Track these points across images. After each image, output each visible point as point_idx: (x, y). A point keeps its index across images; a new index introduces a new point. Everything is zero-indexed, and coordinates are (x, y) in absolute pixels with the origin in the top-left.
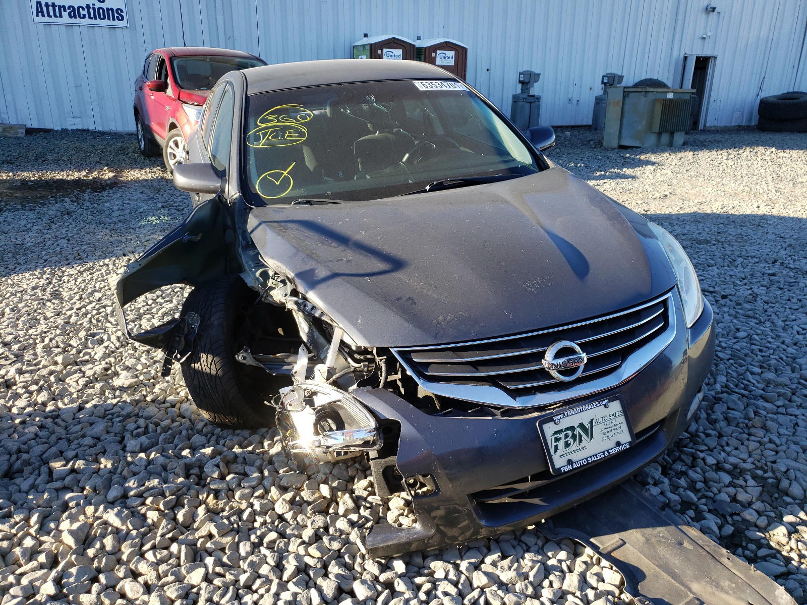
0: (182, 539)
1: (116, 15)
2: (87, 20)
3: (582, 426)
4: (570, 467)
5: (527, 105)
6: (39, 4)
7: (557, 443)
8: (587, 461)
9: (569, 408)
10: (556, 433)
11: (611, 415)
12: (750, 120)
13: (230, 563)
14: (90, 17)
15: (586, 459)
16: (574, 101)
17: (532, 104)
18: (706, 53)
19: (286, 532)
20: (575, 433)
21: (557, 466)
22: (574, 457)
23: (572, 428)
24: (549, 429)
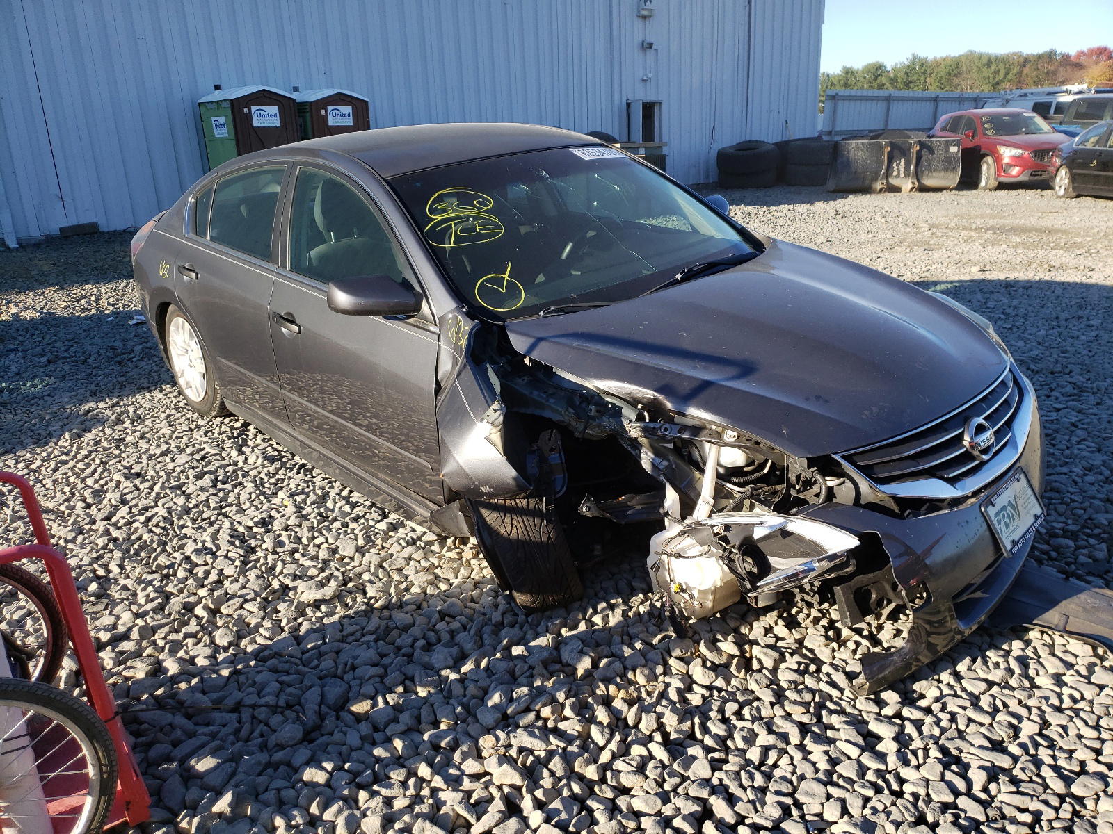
3: (1010, 503)
4: (1016, 548)
7: (1000, 525)
9: (997, 488)
10: (996, 515)
11: (1023, 489)
12: (707, 177)
18: (651, 98)
20: (1008, 512)
21: (1008, 549)
22: (1015, 537)
23: (1005, 508)
24: (992, 512)
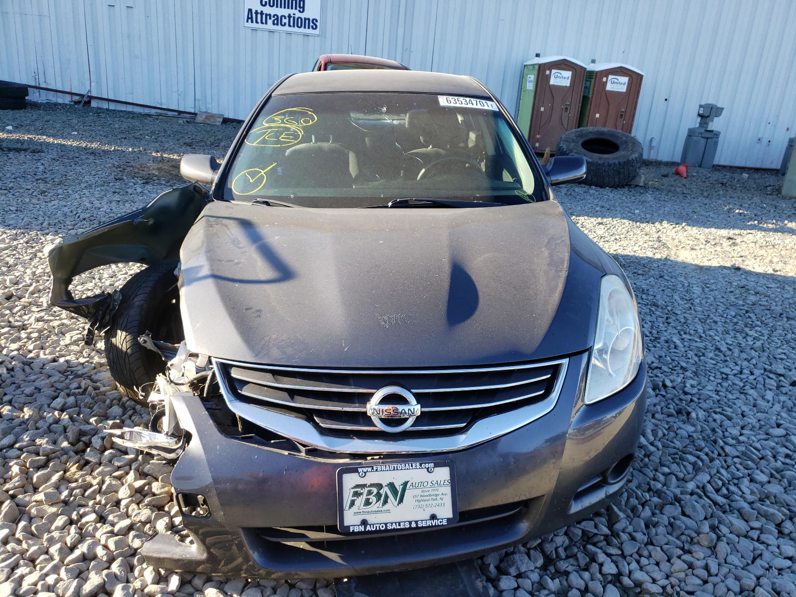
0: (19, 498)
1: (311, 24)
2: (287, 28)
3: (392, 486)
4: (362, 529)
5: (703, 141)
6: (250, 10)
7: (355, 498)
8: (386, 526)
9: (382, 463)
10: (357, 486)
11: (434, 483)
13: (36, 533)
14: (289, 26)
15: (386, 524)
16: (765, 141)
17: (709, 140)
19: (108, 517)
20: (381, 491)
21: (346, 523)
22: (371, 519)
23: (379, 486)
24: (350, 481)
